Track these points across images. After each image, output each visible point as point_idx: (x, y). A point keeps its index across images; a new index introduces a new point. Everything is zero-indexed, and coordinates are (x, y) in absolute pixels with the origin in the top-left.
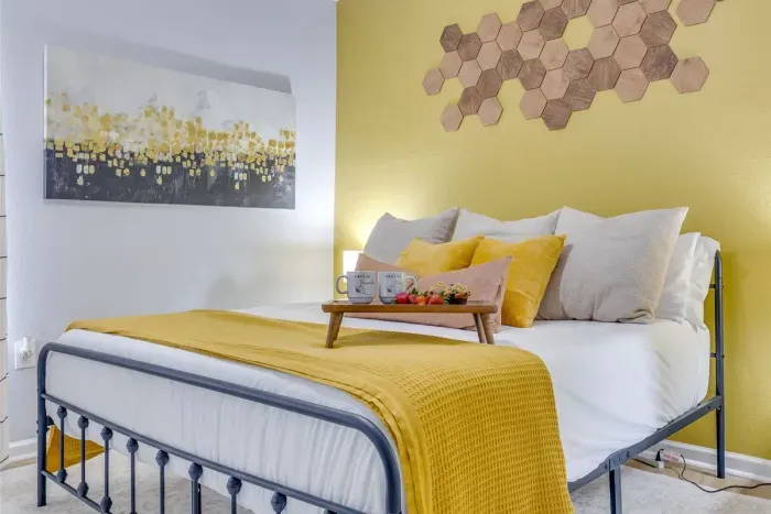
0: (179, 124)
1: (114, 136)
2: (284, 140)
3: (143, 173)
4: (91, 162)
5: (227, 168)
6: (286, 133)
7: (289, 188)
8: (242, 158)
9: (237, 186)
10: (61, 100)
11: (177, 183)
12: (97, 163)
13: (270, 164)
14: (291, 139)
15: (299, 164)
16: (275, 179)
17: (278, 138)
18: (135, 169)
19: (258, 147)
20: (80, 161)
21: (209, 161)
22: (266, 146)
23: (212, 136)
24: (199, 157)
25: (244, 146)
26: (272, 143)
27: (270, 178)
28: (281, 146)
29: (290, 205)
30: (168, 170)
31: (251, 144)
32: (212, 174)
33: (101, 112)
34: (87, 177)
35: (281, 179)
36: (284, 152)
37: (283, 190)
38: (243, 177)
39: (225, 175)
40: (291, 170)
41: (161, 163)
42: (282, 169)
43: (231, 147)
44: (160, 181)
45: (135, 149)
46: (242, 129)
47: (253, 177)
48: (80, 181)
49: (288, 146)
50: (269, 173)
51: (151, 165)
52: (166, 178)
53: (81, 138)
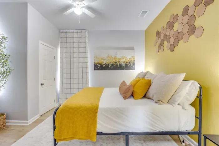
0: (113, 58)
1: (103, 61)
2: (132, 58)
3: (107, 66)
4: (100, 65)
5: (121, 64)
6: (133, 57)
7: (133, 67)
8: (124, 62)
9: (123, 67)
10: (96, 57)
11: (112, 67)
12: (101, 65)
13: (129, 62)
14: (134, 58)
15: (135, 62)
16: (131, 65)
17: (131, 58)
18: (106, 65)
19: (127, 60)
20: (98, 65)
21: (118, 63)
22: (129, 59)
23: (118, 59)
24: (116, 63)
25: (124, 60)
26: (130, 59)
27: (129, 65)
28: (132, 59)
29: (134, 69)
30: (111, 65)
31: (126, 60)
32: (118, 65)
33: (101, 57)
34: (99, 67)
35: (132, 65)
36: (132, 60)
37: (132, 67)
38: (124, 65)
39: (121, 65)
40: (134, 63)
41: (110, 64)
42: (132, 63)
43: (122, 60)
44: (110, 67)
45: (106, 62)
46: (124, 57)
47: (126, 65)
48: (98, 68)
49: (133, 59)
50: (129, 64)
51: (108, 65)
52: (111, 66)
53: (98, 62)
